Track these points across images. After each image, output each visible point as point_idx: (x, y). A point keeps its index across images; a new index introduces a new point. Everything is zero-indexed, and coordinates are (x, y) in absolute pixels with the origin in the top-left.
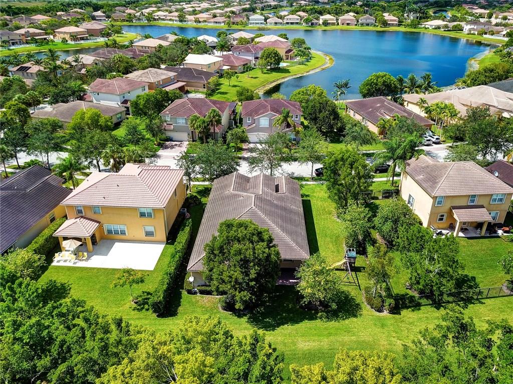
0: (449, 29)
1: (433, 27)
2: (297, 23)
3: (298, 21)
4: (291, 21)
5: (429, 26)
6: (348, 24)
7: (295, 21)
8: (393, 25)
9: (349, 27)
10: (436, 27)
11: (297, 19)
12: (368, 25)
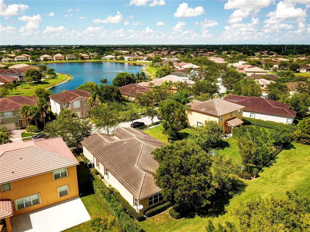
0: (118, 59)
1: (109, 58)
2: (25, 60)
3: (26, 59)
4: (21, 59)
5: (107, 58)
6: (60, 60)
7: (24, 59)
8: (87, 59)
9: (61, 61)
10: (111, 58)
11: (25, 58)
12: (72, 59)
